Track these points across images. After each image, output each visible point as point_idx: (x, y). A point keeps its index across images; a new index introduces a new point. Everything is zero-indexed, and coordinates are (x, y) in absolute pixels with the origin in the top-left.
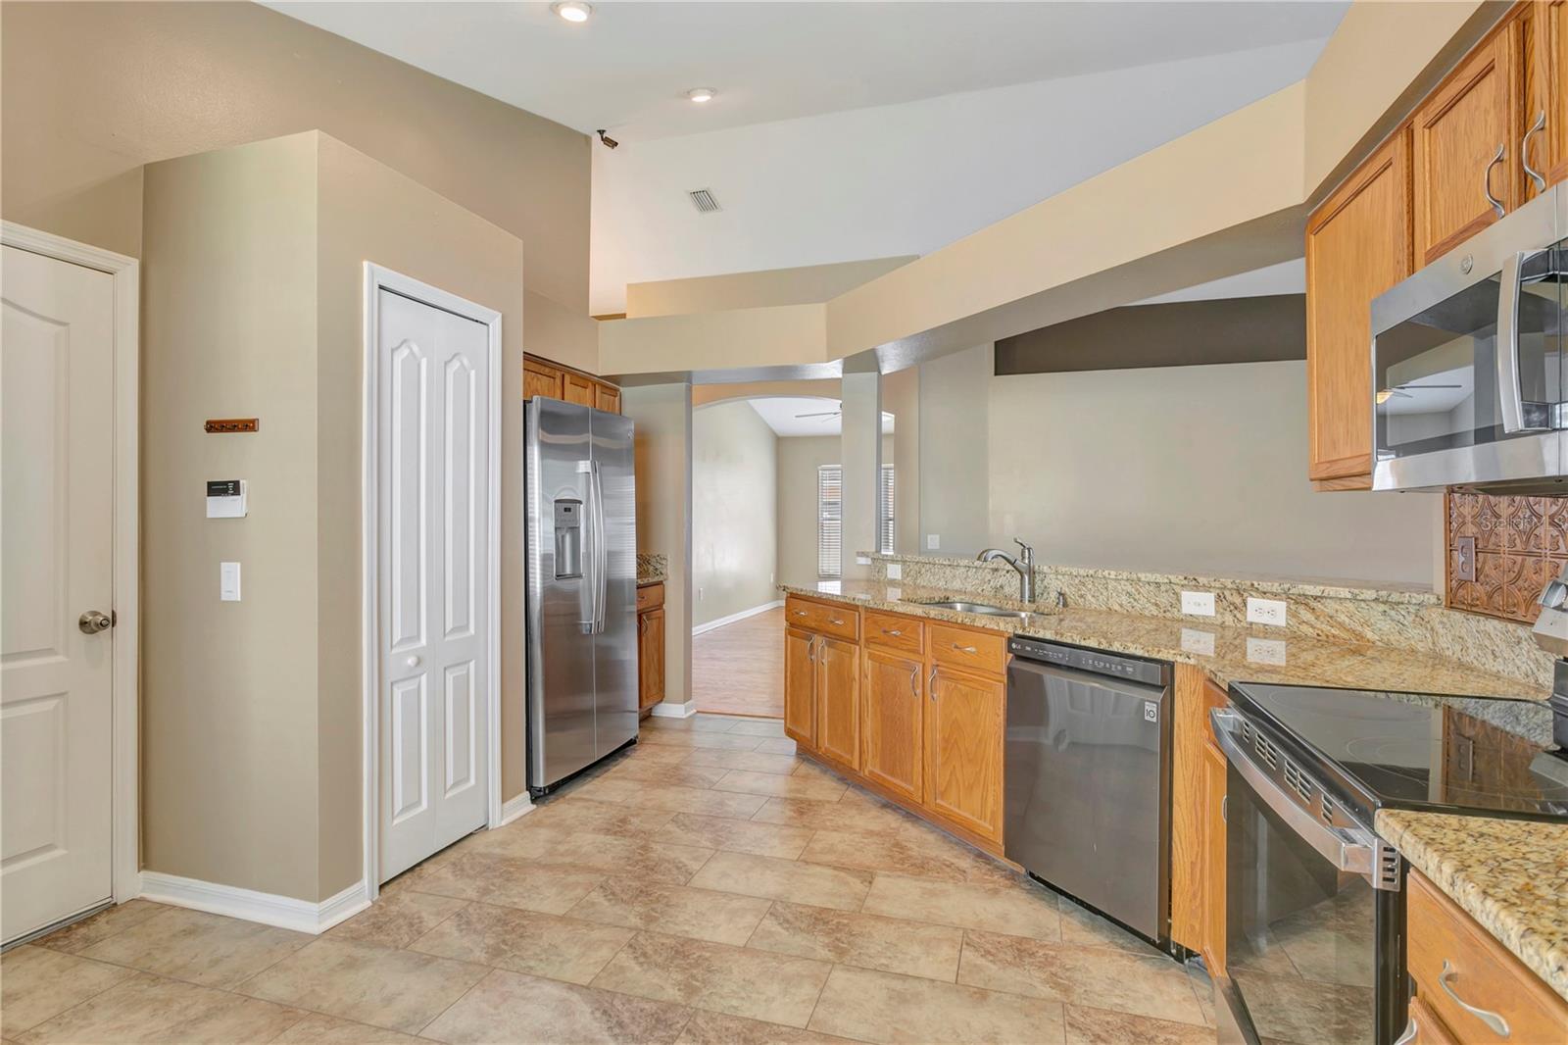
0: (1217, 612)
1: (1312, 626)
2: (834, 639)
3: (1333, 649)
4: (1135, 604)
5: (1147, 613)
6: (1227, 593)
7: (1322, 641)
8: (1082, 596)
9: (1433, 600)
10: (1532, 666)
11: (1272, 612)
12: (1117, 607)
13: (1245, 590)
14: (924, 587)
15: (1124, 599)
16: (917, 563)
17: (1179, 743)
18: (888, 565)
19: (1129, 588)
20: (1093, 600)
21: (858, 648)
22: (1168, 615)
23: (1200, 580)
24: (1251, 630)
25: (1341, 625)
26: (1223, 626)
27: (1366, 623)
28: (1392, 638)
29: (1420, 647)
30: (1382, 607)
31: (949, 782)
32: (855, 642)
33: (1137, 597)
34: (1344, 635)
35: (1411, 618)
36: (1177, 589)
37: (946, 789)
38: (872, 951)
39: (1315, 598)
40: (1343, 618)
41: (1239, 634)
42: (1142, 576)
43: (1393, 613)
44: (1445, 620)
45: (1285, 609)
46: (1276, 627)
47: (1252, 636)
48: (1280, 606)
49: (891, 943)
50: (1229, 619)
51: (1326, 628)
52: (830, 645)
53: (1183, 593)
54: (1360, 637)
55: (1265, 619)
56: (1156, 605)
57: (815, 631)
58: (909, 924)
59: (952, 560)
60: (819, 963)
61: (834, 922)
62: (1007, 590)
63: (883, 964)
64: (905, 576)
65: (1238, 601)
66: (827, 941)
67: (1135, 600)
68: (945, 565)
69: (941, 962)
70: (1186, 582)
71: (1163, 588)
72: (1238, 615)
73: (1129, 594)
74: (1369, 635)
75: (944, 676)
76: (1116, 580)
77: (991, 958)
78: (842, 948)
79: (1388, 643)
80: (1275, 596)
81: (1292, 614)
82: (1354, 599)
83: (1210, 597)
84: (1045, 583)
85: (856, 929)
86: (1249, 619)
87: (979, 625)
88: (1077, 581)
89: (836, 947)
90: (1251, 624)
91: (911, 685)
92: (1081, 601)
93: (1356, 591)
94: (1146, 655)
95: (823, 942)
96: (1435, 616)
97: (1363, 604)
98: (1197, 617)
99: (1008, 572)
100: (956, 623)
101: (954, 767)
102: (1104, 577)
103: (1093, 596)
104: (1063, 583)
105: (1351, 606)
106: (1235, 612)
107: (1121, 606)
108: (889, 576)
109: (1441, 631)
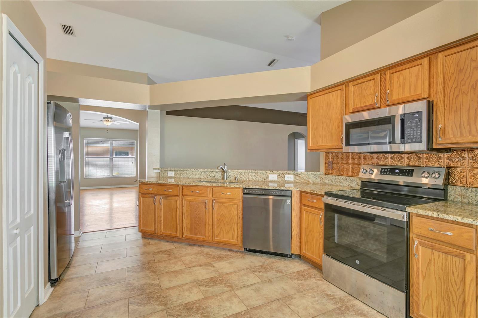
0: (278, 179)
1: (299, 180)
2: (166, 196)
3: (303, 184)
4: (257, 178)
5: (260, 180)
6: (280, 174)
7: (301, 183)
8: (241, 177)
9: (322, 173)
10: (350, 183)
11: (290, 178)
12: (251, 179)
13: (284, 173)
14: (184, 178)
15: (253, 177)
16: (181, 171)
17: (293, 208)
18: (168, 172)
19: (255, 175)
20: (245, 178)
21: (179, 198)
22: (265, 180)
23: (274, 171)
24: (286, 182)
25: (305, 179)
26: (279, 182)
27: (310, 179)
28: (314, 181)
29: (319, 182)
30: (313, 175)
31: (220, 232)
32: (178, 196)
33: (257, 176)
34: (305, 181)
35: (318, 177)
36: (268, 174)
37: (219, 234)
38: (175, 300)
39: (300, 174)
40: (305, 178)
41: (283, 183)
42: (259, 171)
43: (314, 176)
44: (326, 177)
45: (293, 177)
46: (291, 181)
47: (286, 183)
48: (292, 176)
49: (178, 295)
50: (280, 180)
51: (302, 180)
52: (164, 199)
53: (270, 175)
54: (308, 181)
55: (289, 180)
56: (262, 178)
57: (156, 194)
58: (179, 286)
59: (195, 169)
60: (161, 312)
61: (155, 296)
62: (216, 177)
63: (181, 302)
64: (175, 175)
65: (283, 176)
66: (158, 303)
67: (256, 177)
68: (193, 171)
69: (196, 294)
70: (270, 172)
71: (264, 174)
72: (283, 179)
73: (255, 176)
74: (310, 181)
75: (217, 202)
76: (251, 173)
77: (208, 286)
78: (164, 303)
79: (314, 182)
80: (291, 174)
81: (295, 178)
82: (308, 174)
83: (276, 175)
84: (229, 174)
85: (165, 296)
86: (285, 180)
87: (232, 186)
88: (239, 173)
89: (162, 304)
90: (286, 181)
91: (204, 206)
92: (241, 179)
93: (308, 172)
94: (286, 189)
95: (157, 304)
96: (323, 176)
97: (309, 175)
98: (273, 180)
99: (216, 172)
100: (224, 187)
101: (222, 227)
102: (248, 172)
103: (244, 177)
104: (235, 174)
105: (306, 175)
106: (282, 178)
107: (253, 179)
108: (168, 175)
109: (325, 179)
